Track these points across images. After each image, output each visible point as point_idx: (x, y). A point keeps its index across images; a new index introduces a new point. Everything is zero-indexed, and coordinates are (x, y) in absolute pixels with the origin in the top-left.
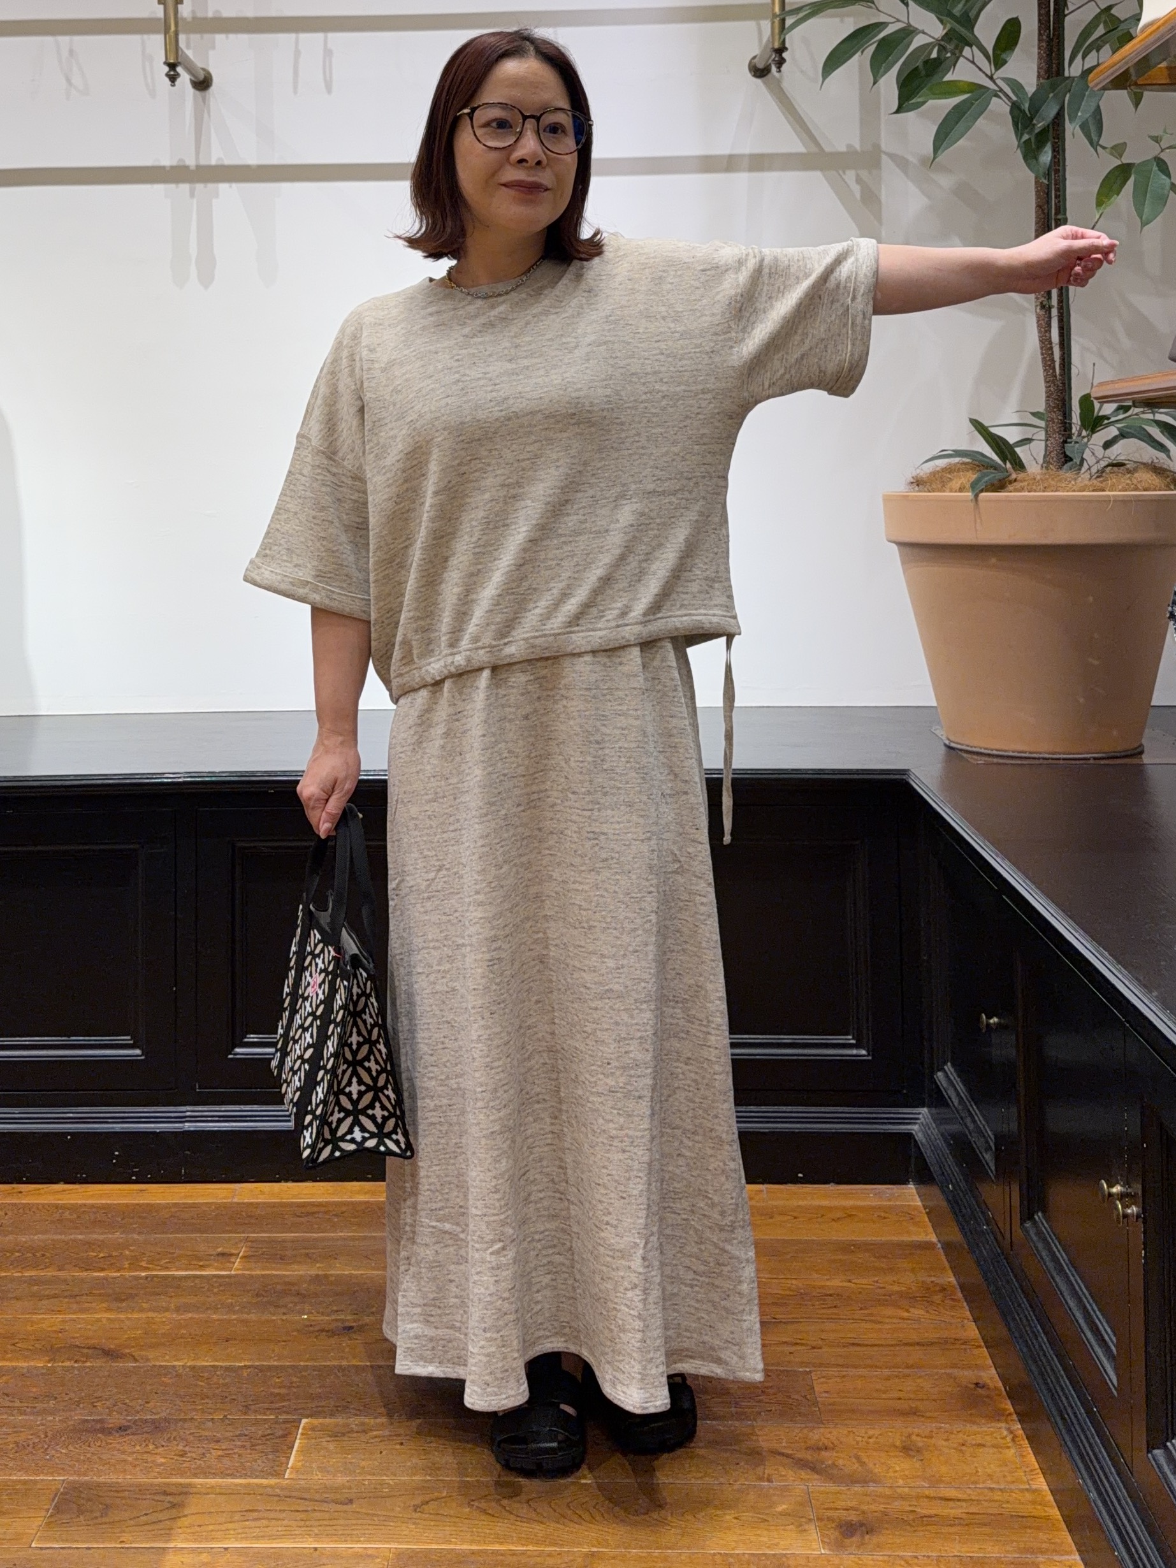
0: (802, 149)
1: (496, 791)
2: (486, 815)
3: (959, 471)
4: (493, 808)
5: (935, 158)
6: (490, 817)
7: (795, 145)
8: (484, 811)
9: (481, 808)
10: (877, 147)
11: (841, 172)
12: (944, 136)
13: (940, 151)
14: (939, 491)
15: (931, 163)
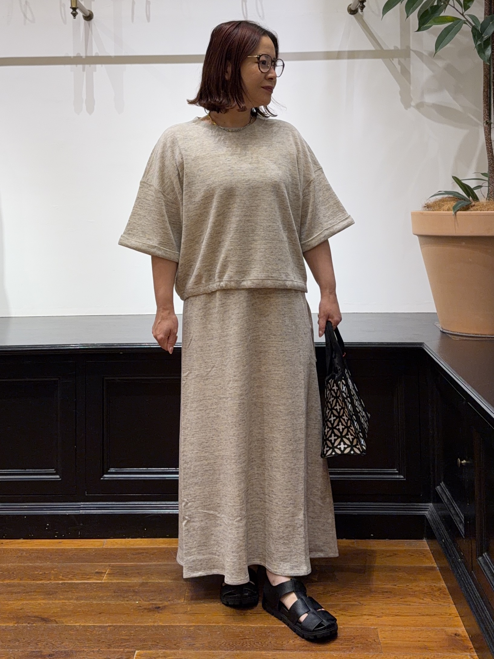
0: (373, 48)
1: (244, 336)
2: (239, 345)
3: (447, 201)
4: (242, 342)
5: (436, 53)
6: (241, 346)
7: (369, 46)
8: (239, 343)
9: (237, 342)
10: (408, 47)
11: (391, 59)
12: (440, 42)
13: (438, 49)
14: (438, 211)
15: (434, 55)
